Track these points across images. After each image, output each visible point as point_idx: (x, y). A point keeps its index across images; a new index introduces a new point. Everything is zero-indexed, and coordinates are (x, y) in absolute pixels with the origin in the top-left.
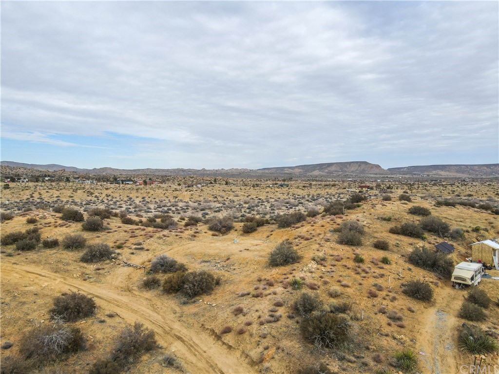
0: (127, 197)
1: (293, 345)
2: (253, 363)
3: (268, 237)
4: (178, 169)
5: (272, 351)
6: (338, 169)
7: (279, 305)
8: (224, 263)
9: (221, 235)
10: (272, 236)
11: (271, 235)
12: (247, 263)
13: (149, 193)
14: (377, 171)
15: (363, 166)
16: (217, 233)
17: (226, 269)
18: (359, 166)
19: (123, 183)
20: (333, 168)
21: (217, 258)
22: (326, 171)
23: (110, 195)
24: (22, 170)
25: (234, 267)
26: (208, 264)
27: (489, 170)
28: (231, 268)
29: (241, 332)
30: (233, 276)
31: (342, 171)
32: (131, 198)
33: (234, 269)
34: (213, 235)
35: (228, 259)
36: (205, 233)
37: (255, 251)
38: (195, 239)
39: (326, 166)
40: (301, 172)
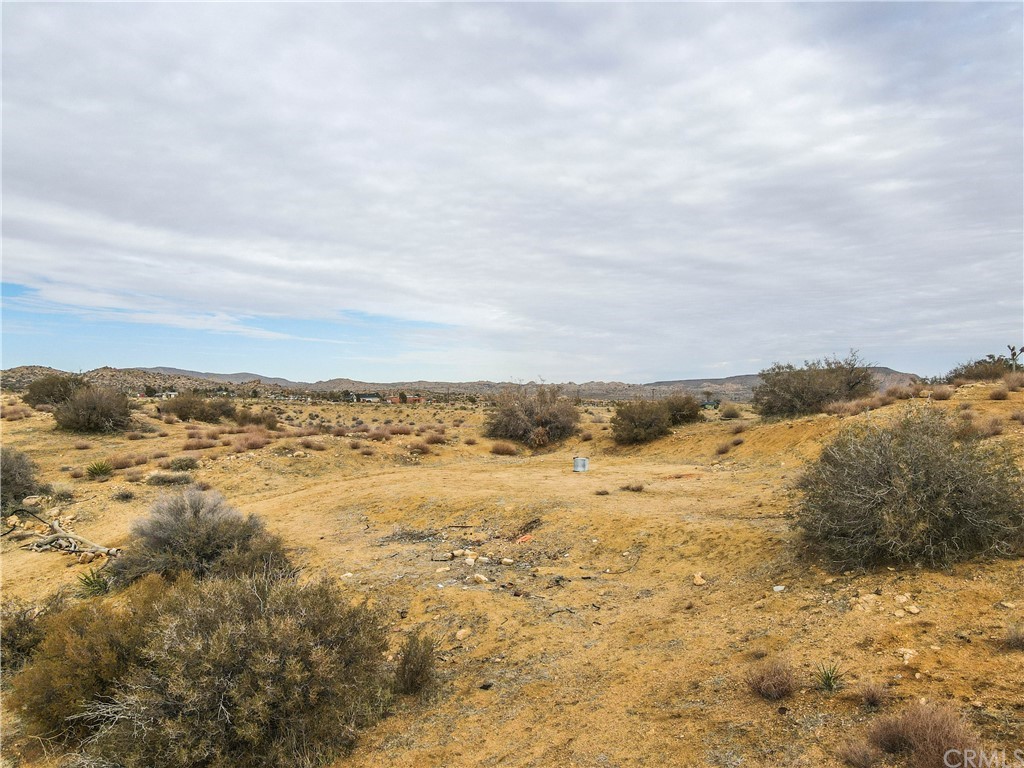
0: (354, 419)
3: (723, 451)
8: (504, 547)
9: (528, 452)
10: (740, 449)
11: (738, 443)
12: (640, 547)
13: (401, 412)
16: (512, 446)
17: (509, 576)
19: (358, 400)
21: (475, 521)
23: (317, 416)
24: (183, 380)
25: (557, 571)
26: (422, 547)
28: (542, 571)
30: (544, 627)
32: (361, 423)
33: (558, 582)
34: (497, 451)
35: (528, 528)
36: (470, 443)
37: (671, 494)
38: (422, 459)
40: (738, 390)
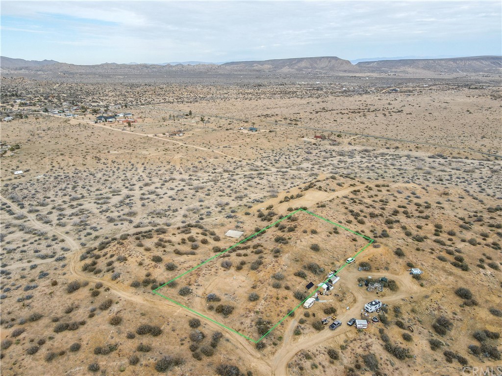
1: (256, 335)
2: (247, 340)
3: (247, 274)
4: (140, 65)
5: (251, 337)
6: (308, 65)
7: (252, 321)
9: (227, 270)
13: (146, 158)
14: (346, 67)
15: (333, 62)
18: (330, 61)
20: (303, 64)
21: (230, 292)
22: (296, 67)
23: (115, 161)
26: (228, 296)
27: (454, 65)
29: (243, 331)
31: (312, 68)
32: (133, 164)
34: (224, 271)
35: (234, 294)
37: (243, 287)
38: (217, 274)
39: (296, 61)
